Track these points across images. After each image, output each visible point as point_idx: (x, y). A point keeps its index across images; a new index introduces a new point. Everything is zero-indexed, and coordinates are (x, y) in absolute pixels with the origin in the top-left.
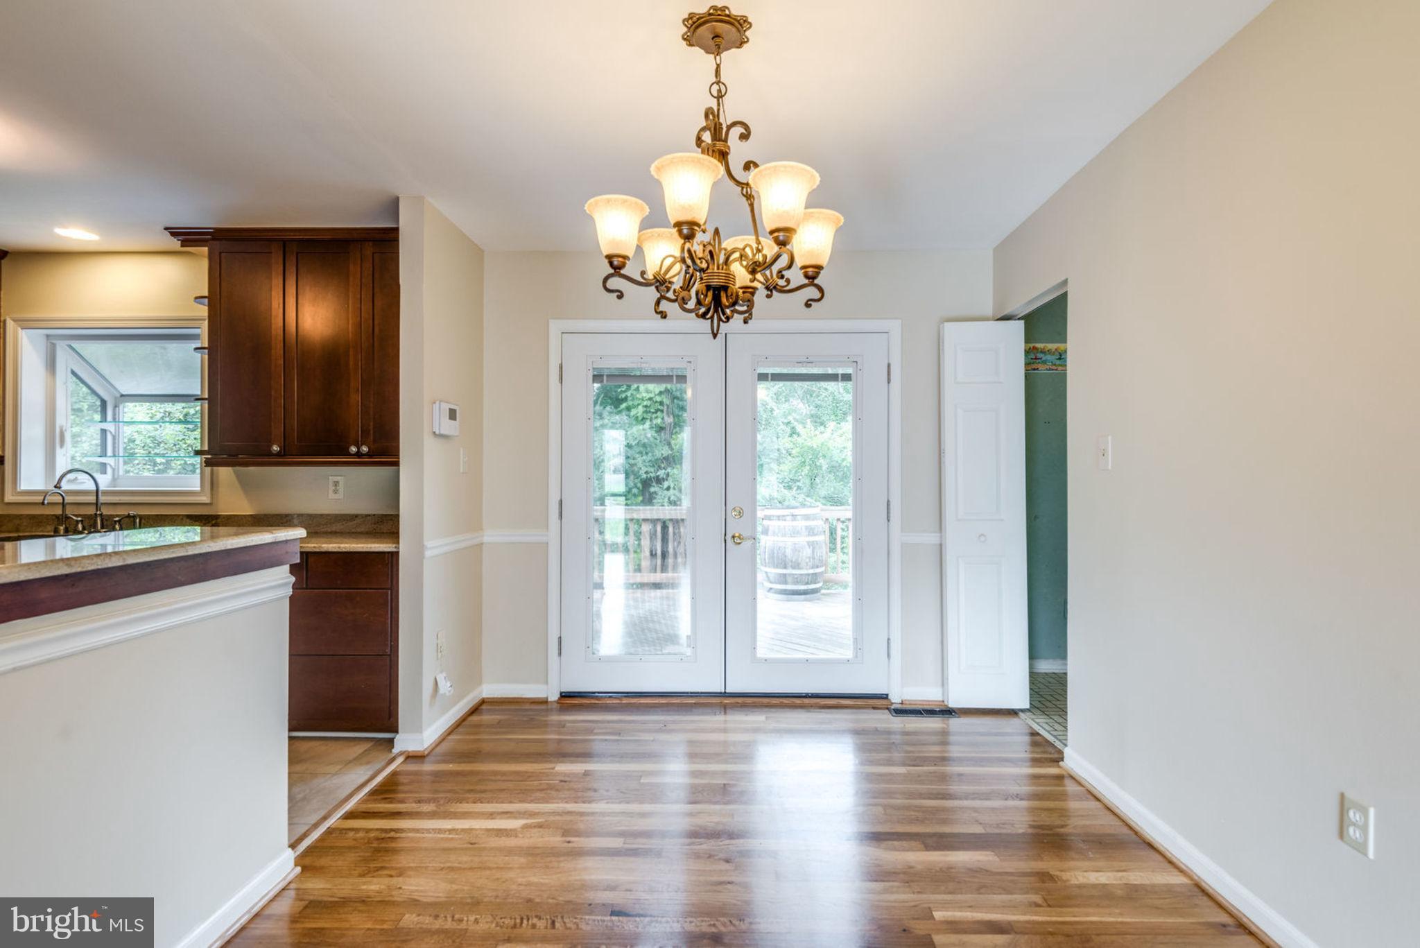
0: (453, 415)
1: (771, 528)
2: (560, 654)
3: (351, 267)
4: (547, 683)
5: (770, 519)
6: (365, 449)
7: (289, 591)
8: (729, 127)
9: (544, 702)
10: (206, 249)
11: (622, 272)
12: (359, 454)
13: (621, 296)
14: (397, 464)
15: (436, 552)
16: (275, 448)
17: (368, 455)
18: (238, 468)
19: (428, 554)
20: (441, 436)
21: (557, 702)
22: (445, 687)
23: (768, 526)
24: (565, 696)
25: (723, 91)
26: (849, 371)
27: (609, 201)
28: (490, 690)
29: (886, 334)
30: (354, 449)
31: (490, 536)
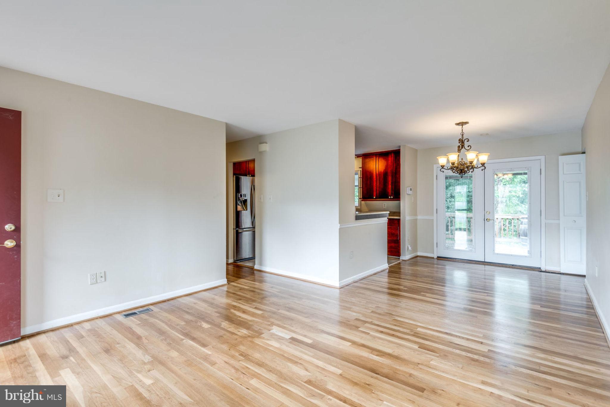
0: (411, 190)
1: (523, 222)
2: (437, 247)
3: (389, 158)
4: (434, 253)
5: (523, 219)
6: (392, 197)
7: (387, 222)
8: (465, 140)
9: (433, 258)
10: (361, 158)
11: (444, 168)
12: (391, 198)
13: (443, 172)
14: (400, 200)
15: (408, 219)
16: (374, 197)
17: (393, 198)
18: (365, 202)
19: (406, 219)
20: (409, 194)
21: (437, 258)
22: (410, 248)
23: (522, 221)
24: (438, 257)
25: (463, 134)
26: (526, 172)
27: (441, 157)
28: (419, 254)
29: (539, 160)
30: (390, 197)
31: (419, 217)
